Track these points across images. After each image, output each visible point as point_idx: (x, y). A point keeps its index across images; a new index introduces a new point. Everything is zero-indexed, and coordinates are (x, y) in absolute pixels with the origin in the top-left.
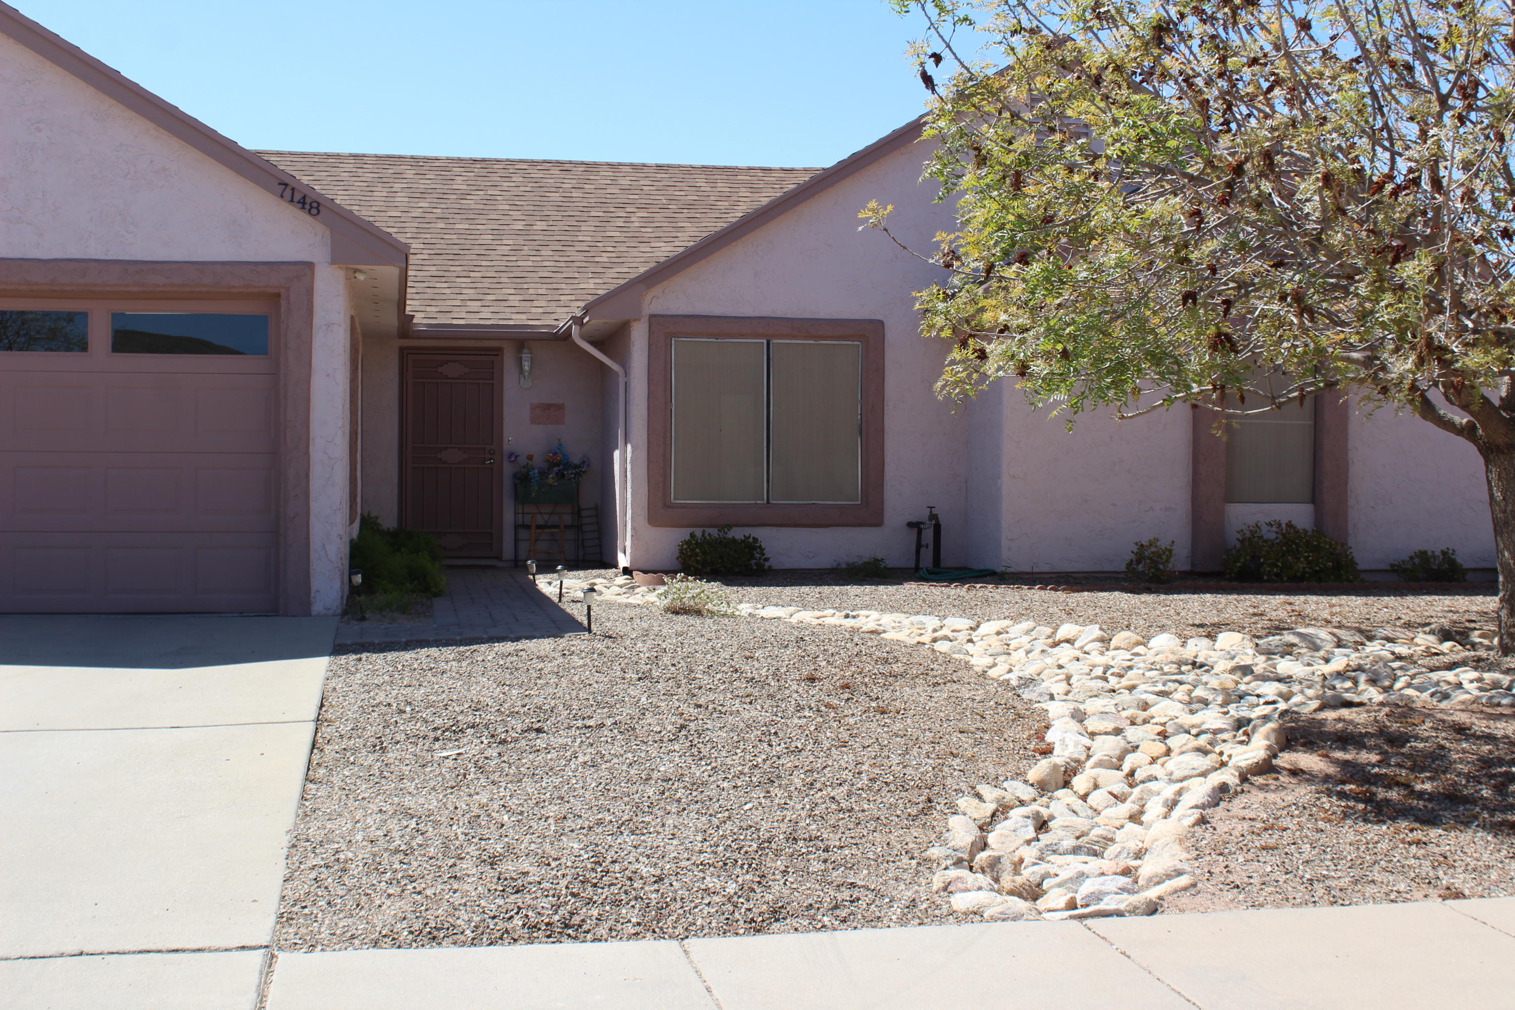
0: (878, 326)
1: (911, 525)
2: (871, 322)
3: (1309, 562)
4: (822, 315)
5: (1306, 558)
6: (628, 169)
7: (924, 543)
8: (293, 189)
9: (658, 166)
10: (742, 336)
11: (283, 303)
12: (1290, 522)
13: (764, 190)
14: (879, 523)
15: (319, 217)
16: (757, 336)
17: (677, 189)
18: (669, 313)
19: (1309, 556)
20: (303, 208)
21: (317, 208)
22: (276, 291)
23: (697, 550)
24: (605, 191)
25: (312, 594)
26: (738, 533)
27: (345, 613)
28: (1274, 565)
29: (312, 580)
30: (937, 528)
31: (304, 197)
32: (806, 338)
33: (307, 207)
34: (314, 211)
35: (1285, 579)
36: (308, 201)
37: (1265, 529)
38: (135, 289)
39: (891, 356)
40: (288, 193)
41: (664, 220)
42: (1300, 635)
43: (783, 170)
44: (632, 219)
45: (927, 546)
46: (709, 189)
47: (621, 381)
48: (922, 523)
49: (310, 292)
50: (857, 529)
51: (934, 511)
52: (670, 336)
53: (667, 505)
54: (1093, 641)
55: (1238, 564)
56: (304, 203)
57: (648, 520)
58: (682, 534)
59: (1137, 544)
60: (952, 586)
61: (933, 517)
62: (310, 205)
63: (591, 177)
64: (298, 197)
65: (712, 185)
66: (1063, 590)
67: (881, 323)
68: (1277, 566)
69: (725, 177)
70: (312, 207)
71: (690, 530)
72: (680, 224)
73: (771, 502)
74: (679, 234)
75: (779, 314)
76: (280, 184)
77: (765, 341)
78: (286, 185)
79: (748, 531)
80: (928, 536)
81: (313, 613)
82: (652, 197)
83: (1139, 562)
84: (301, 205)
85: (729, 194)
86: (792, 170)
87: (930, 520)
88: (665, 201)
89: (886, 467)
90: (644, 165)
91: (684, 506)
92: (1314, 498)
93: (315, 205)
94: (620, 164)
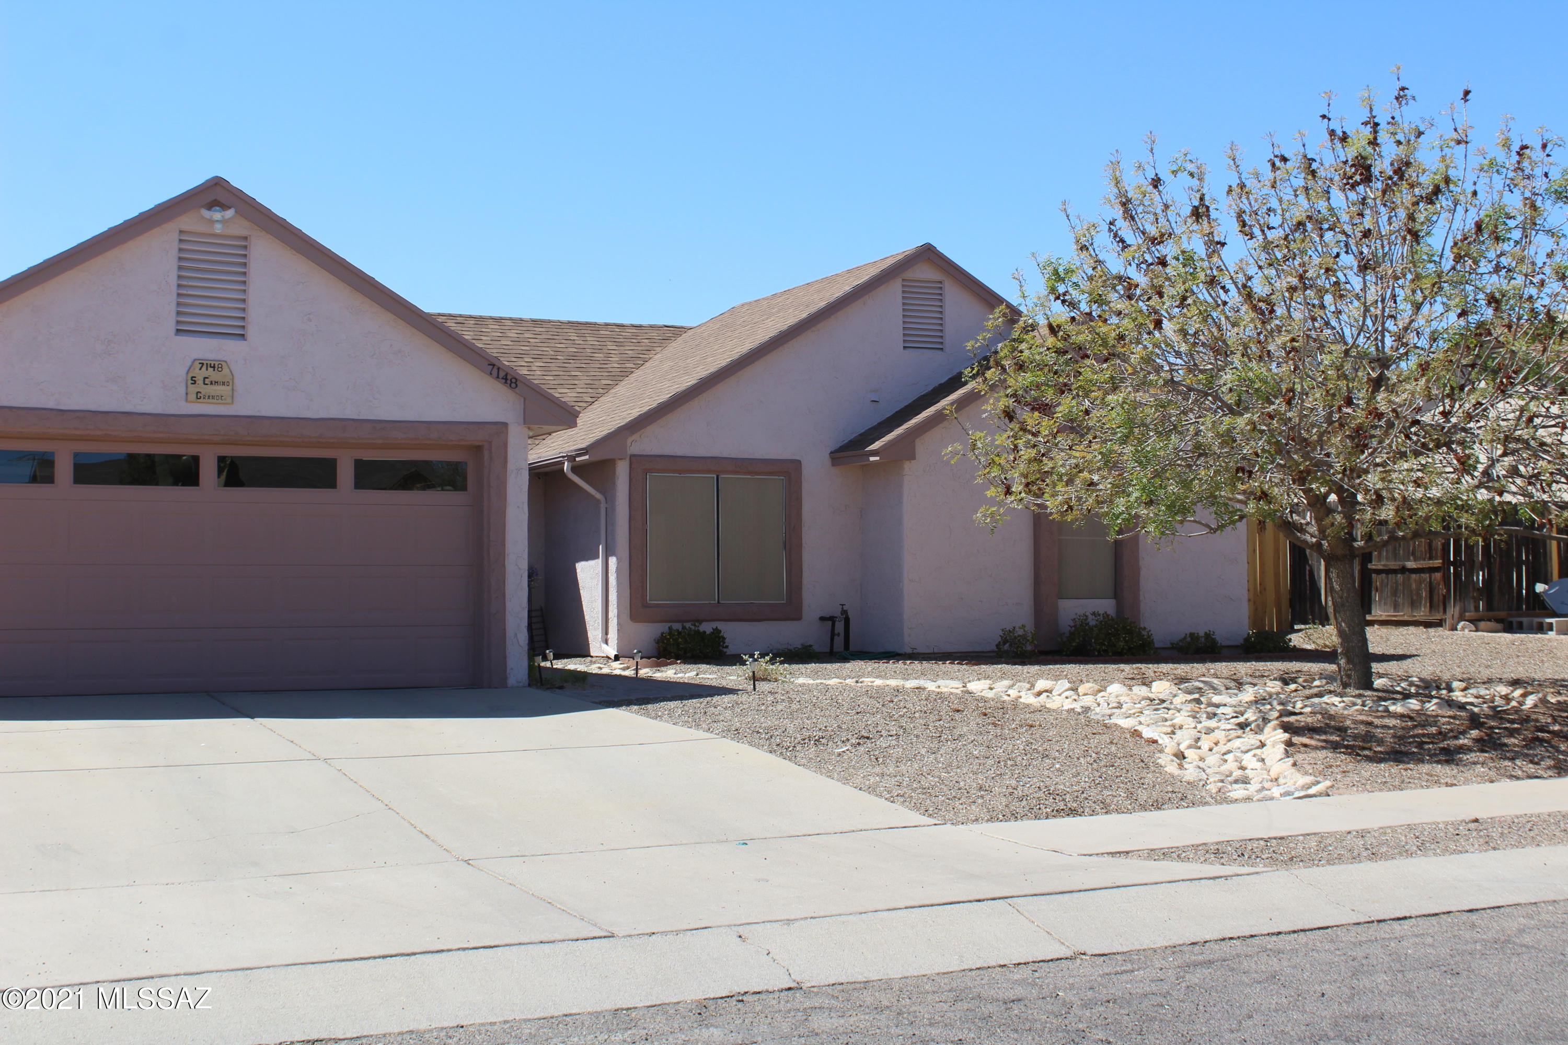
0: (796, 465)
1: (822, 619)
2: (792, 461)
3: (1126, 642)
4: (757, 456)
5: (1124, 638)
6: (509, 323)
7: (836, 632)
8: (499, 369)
9: (533, 321)
10: (699, 472)
11: (486, 453)
12: (1106, 613)
13: (626, 344)
14: (798, 618)
15: (517, 390)
16: (709, 472)
17: (557, 341)
18: (645, 453)
19: (1126, 637)
20: (506, 383)
21: (515, 383)
22: (480, 444)
23: (680, 640)
24: (499, 343)
25: (508, 672)
26: (707, 628)
27: (529, 685)
28: (1103, 644)
29: (508, 660)
30: (847, 621)
31: (506, 375)
32: (745, 473)
33: (509, 382)
34: (513, 385)
35: (1110, 654)
36: (509, 377)
37: (1091, 617)
38: (380, 442)
39: (806, 488)
40: (495, 372)
41: (559, 369)
42: (1202, 682)
43: (633, 326)
44: (534, 368)
45: (838, 635)
46: (582, 343)
47: (603, 506)
48: (836, 617)
49: (505, 445)
50: (783, 623)
51: (845, 608)
52: (646, 472)
53: (645, 606)
54: (1066, 690)
55: (1074, 644)
56: (506, 379)
57: (631, 617)
58: (663, 628)
59: (1003, 630)
60: (891, 662)
61: (844, 612)
62: (511, 380)
63: (484, 330)
64: (502, 374)
65: (583, 339)
66: (967, 664)
67: (799, 462)
68: (1104, 645)
69: (590, 332)
70: (511, 382)
71: (669, 624)
72: (573, 373)
73: (721, 602)
74: (576, 382)
75: (725, 455)
76: (489, 365)
77: (715, 476)
78: (494, 365)
79: (714, 625)
80: (840, 627)
81: (509, 684)
82: (540, 348)
83: (1005, 643)
84: (504, 381)
85: (600, 347)
86: (641, 326)
87: (842, 614)
88: (552, 353)
89: (804, 573)
90: (521, 320)
91: (657, 606)
92: (1117, 593)
93: (514, 380)
94: (502, 319)
